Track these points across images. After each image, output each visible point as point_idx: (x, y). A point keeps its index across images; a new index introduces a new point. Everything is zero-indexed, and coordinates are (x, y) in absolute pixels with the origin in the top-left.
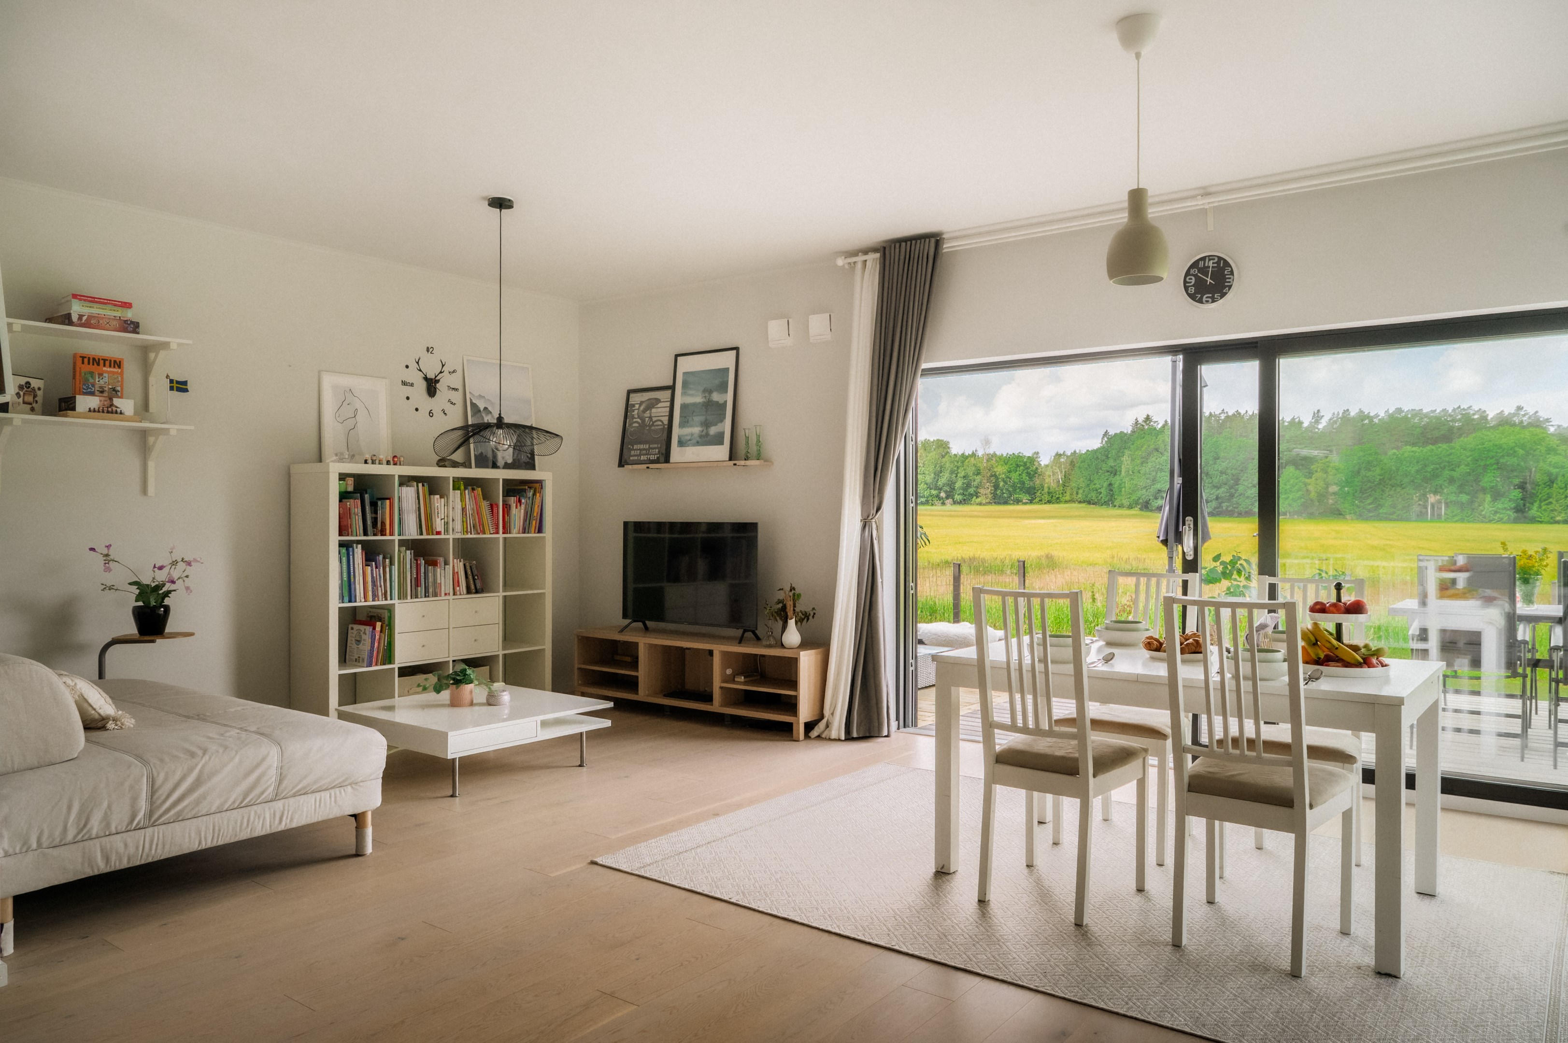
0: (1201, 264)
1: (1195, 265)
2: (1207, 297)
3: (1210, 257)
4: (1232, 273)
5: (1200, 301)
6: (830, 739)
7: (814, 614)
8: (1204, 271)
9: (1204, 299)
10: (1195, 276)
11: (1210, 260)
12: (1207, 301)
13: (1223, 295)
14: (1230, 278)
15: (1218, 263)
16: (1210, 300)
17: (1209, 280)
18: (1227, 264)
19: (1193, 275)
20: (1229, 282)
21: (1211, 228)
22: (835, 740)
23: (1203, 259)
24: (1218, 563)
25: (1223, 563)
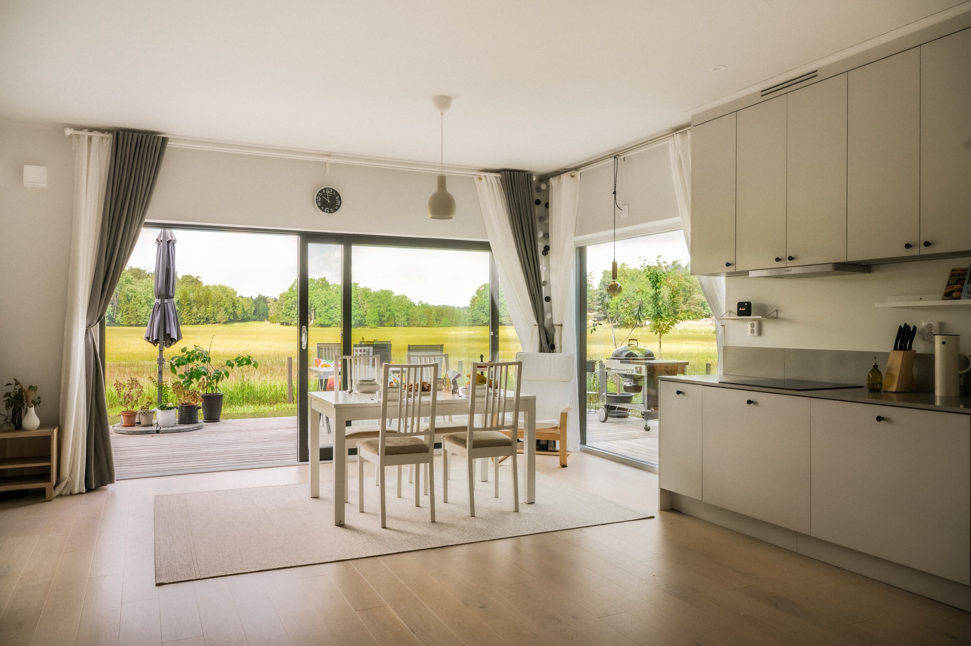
0: (324, 191)
1: (321, 191)
2: (327, 210)
3: (329, 189)
4: (340, 199)
5: (323, 211)
6: (71, 494)
7: (40, 402)
8: (325, 195)
9: (326, 210)
10: (321, 197)
11: (328, 190)
12: (327, 212)
13: (335, 210)
14: (338, 202)
15: (333, 192)
16: (328, 211)
17: (329, 201)
18: (337, 194)
19: (319, 196)
20: (338, 204)
21: (328, 172)
22: (77, 494)
23: (325, 189)
24: (185, 353)
25: (188, 353)
